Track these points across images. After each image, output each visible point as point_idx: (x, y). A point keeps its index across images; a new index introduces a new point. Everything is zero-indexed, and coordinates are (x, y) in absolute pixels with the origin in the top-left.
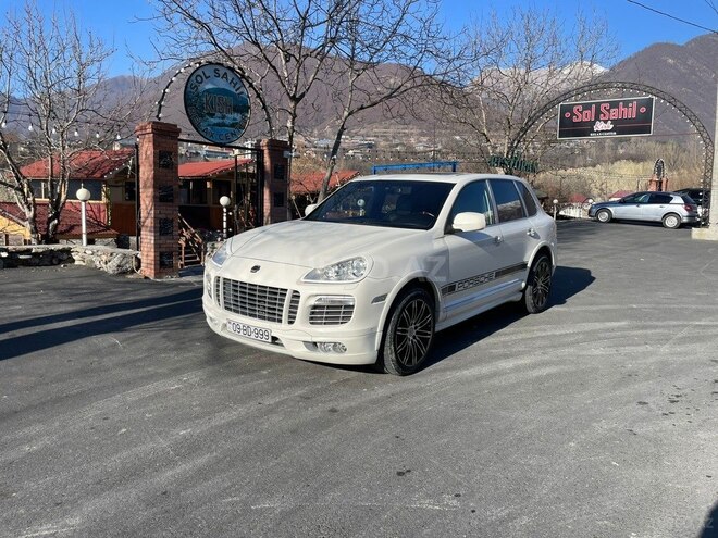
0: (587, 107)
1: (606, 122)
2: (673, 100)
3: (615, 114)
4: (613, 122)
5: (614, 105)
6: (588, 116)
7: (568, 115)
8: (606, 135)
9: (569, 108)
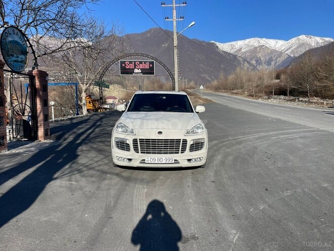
0: (131, 62)
1: (138, 69)
2: (160, 63)
3: (141, 66)
4: (141, 69)
5: (141, 63)
6: (132, 66)
7: (123, 65)
8: (139, 75)
9: (124, 62)
